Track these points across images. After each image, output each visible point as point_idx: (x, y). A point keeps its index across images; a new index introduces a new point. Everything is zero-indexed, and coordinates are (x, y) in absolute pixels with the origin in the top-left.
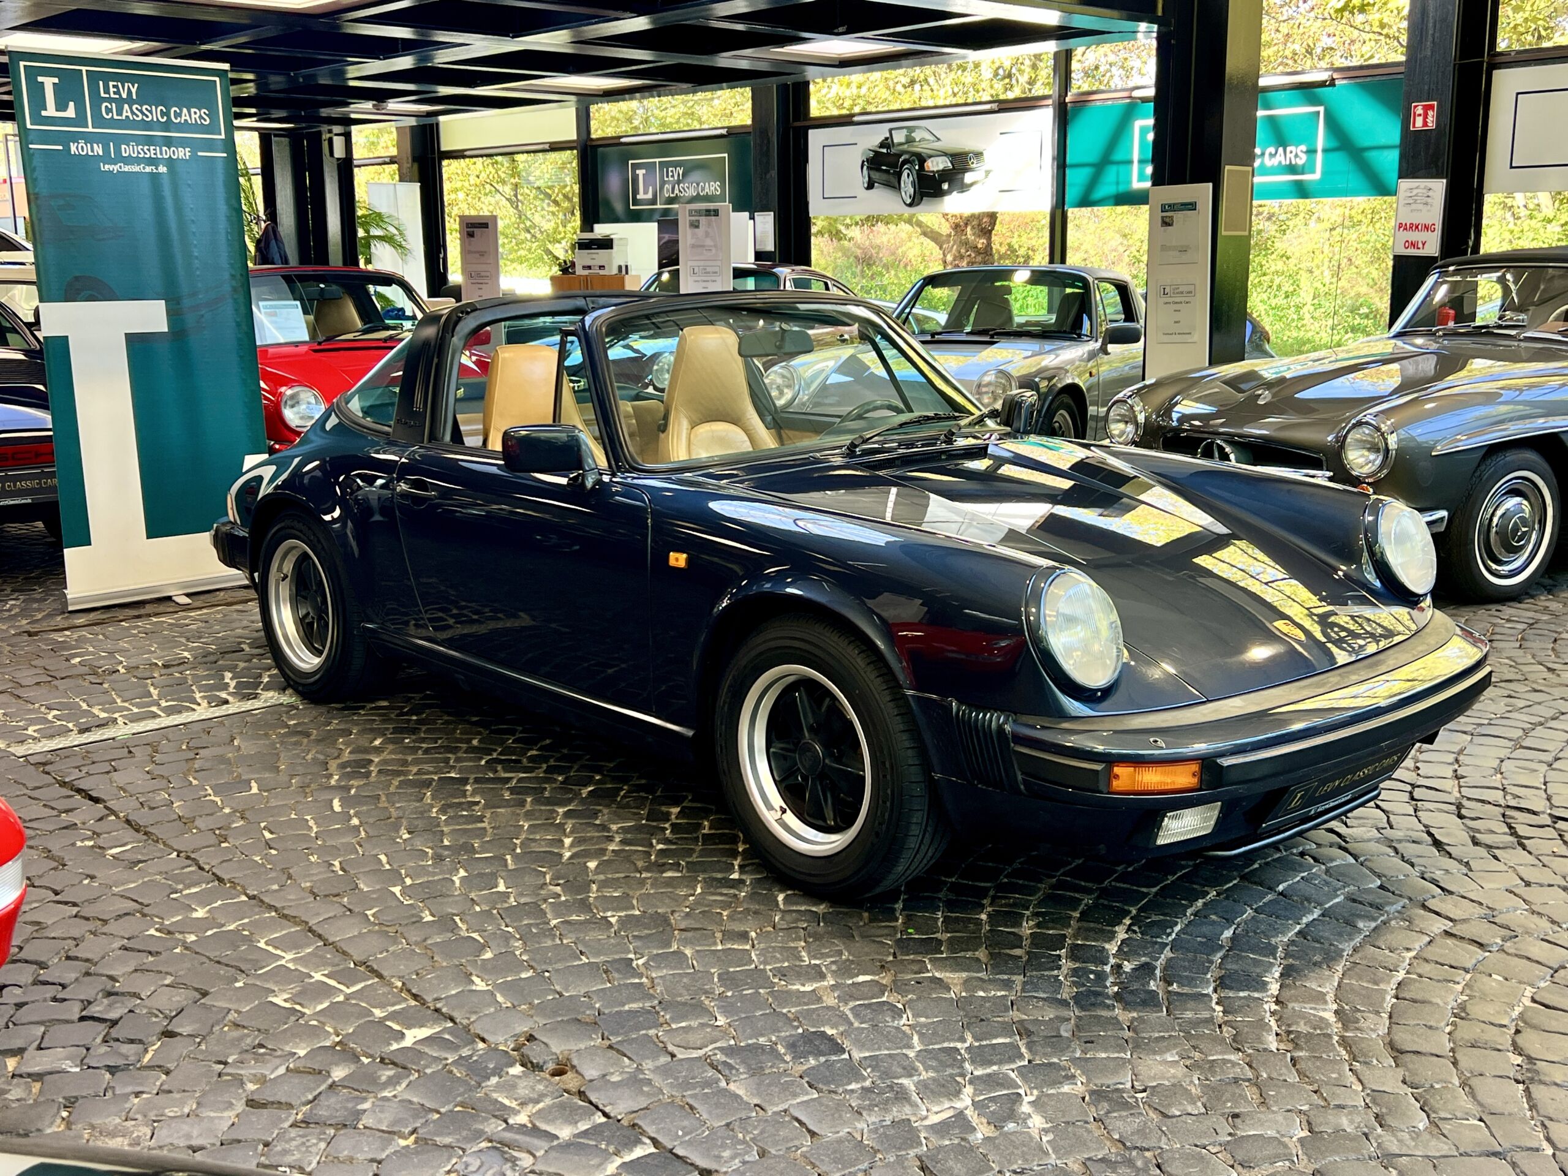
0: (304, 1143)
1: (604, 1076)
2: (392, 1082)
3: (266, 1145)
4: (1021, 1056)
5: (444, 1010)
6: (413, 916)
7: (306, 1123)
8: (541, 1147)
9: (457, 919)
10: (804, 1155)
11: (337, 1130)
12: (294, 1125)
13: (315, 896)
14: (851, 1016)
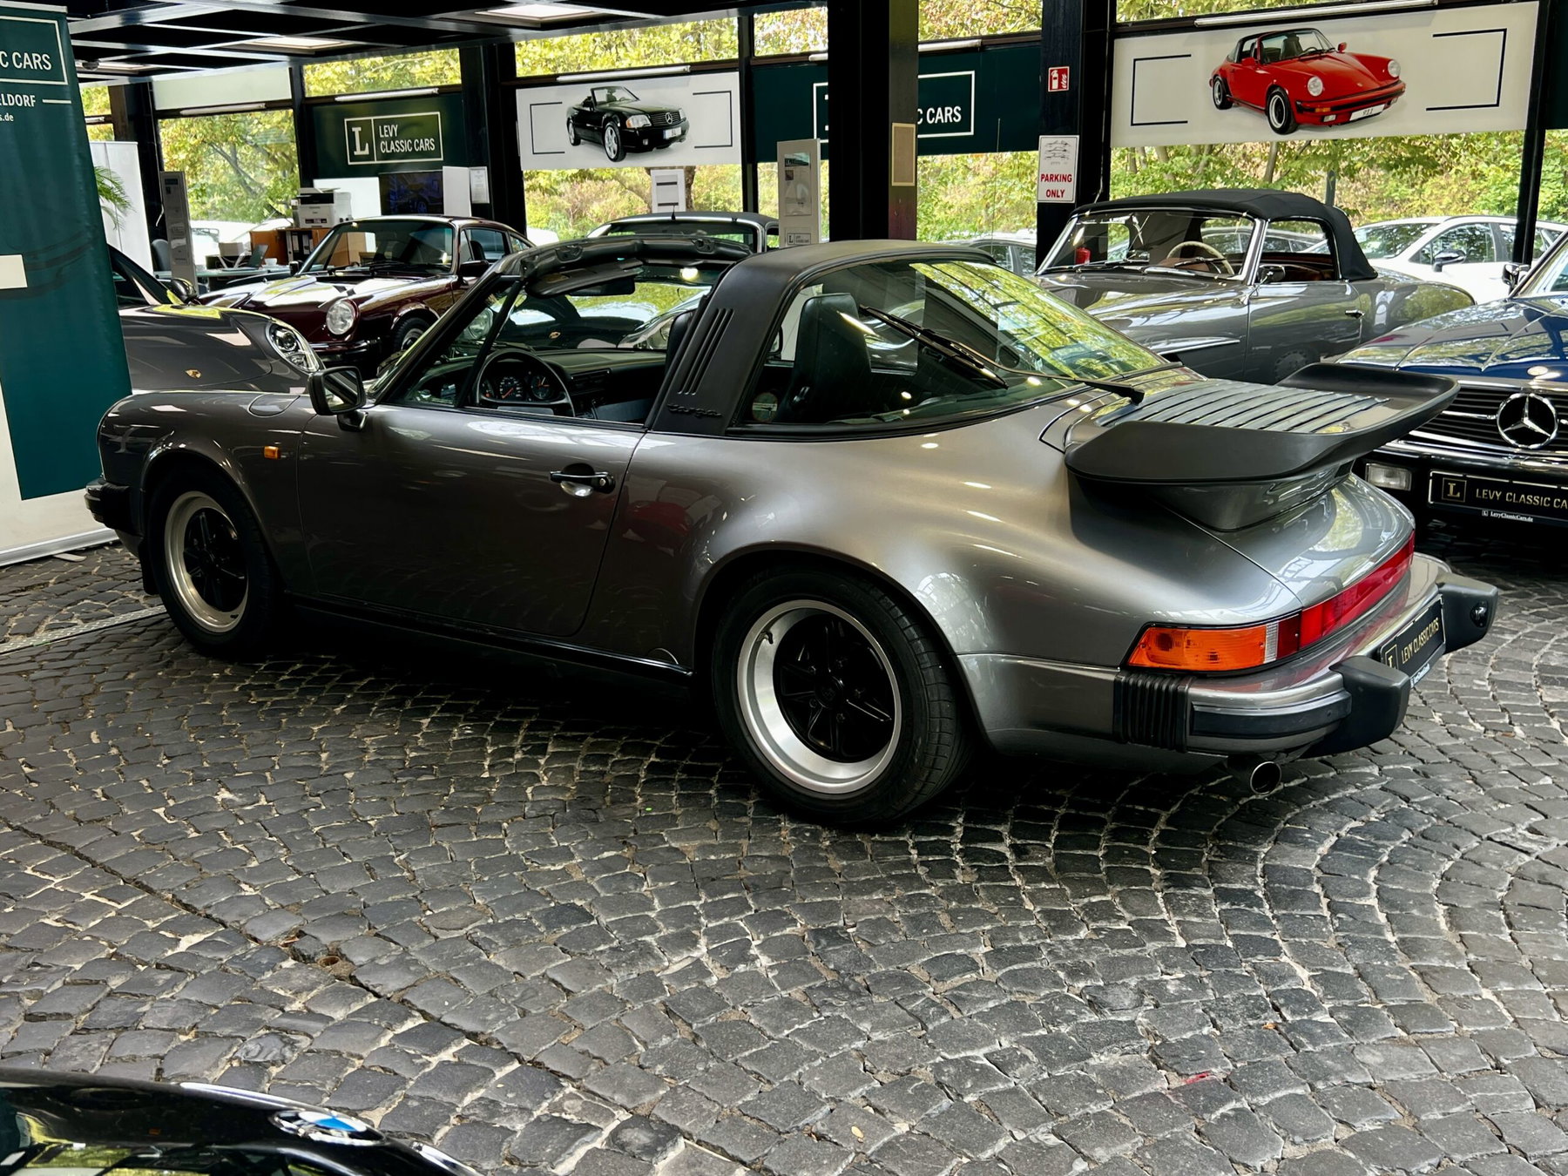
0: (85, 1048)
1: (373, 960)
2: (170, 984)
3: (48, 1054)
4: (750, 908)
5: (214, 916)
6: (179, 833)
7: (86, 1030)
8: (316, 1027)
9: (222, 833)
10: (561, 1012)
11: (118, 1033)
12: (74, 1033)
13: (80, 822)
14: (597, 888)
